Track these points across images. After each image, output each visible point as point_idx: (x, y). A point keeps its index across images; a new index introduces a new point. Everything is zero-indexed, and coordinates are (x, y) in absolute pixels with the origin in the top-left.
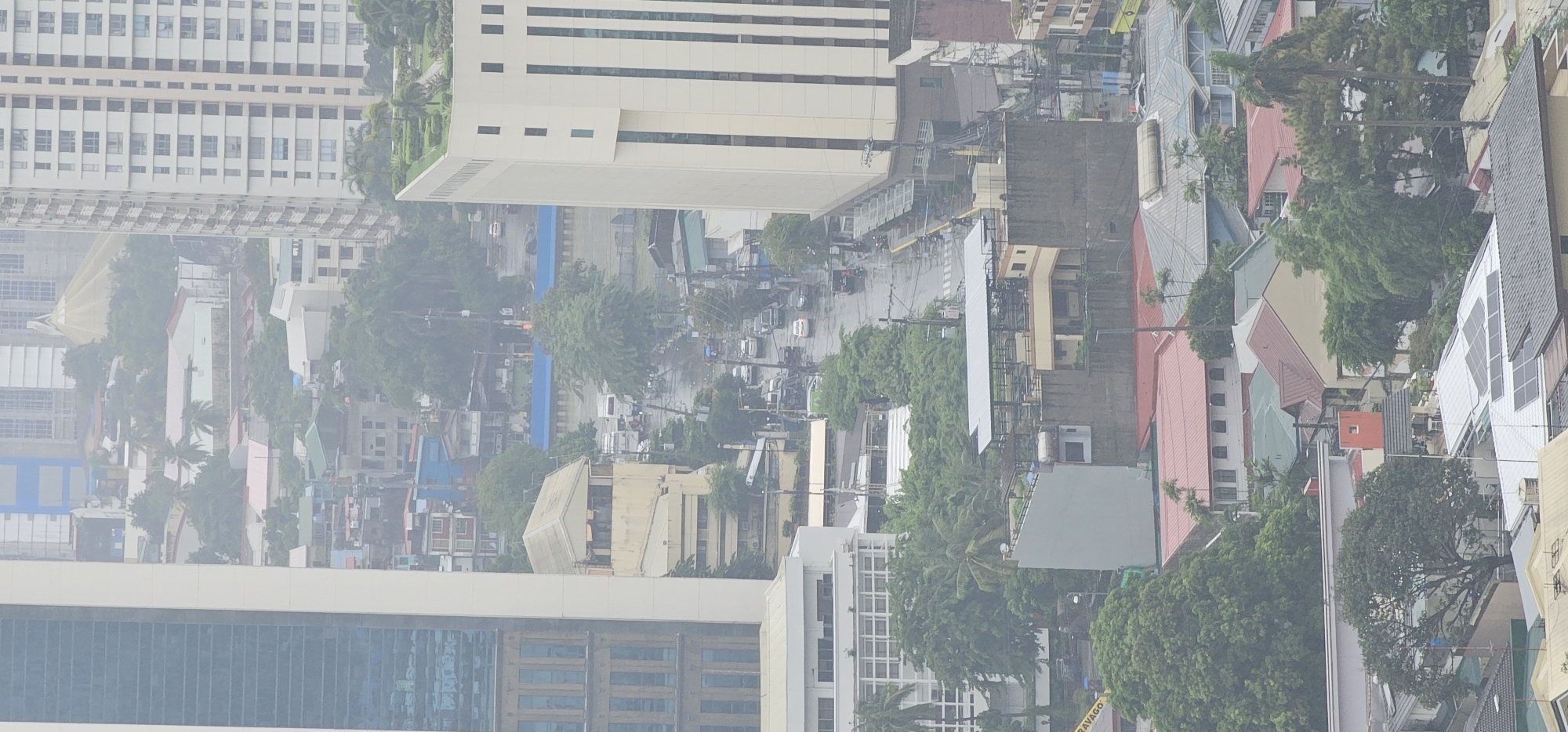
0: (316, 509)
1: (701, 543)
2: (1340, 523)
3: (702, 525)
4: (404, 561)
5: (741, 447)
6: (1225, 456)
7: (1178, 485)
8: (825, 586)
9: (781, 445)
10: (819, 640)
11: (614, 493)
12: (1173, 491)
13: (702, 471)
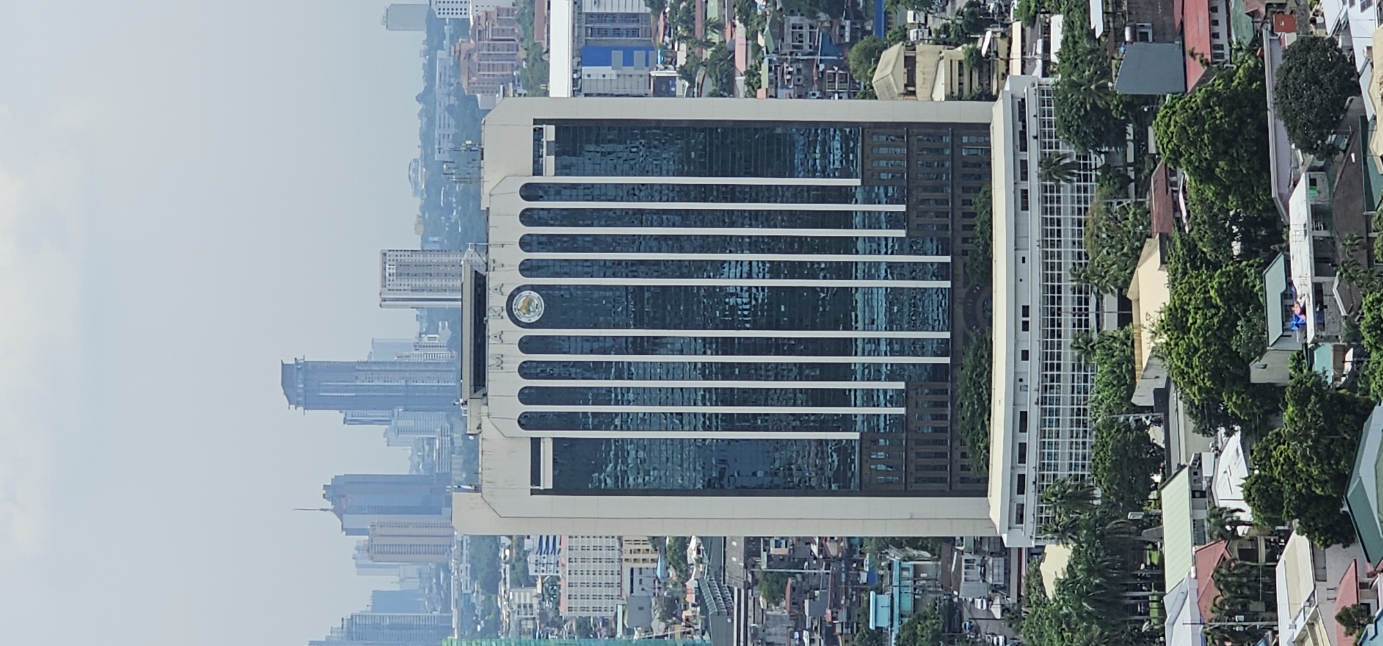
0: (770, 69)
1: (960, 84)
2: (1275, 71)
3: (960, 75)
4: (814, 94)
5: (979, 36)
6: (1218, 37)
7: (1195, 52)
8: (1022, 104)
9: (999, 35)
10: (1020, 132)
11: (917, 59)
12: (1192, 55)
13: (960, 49)
